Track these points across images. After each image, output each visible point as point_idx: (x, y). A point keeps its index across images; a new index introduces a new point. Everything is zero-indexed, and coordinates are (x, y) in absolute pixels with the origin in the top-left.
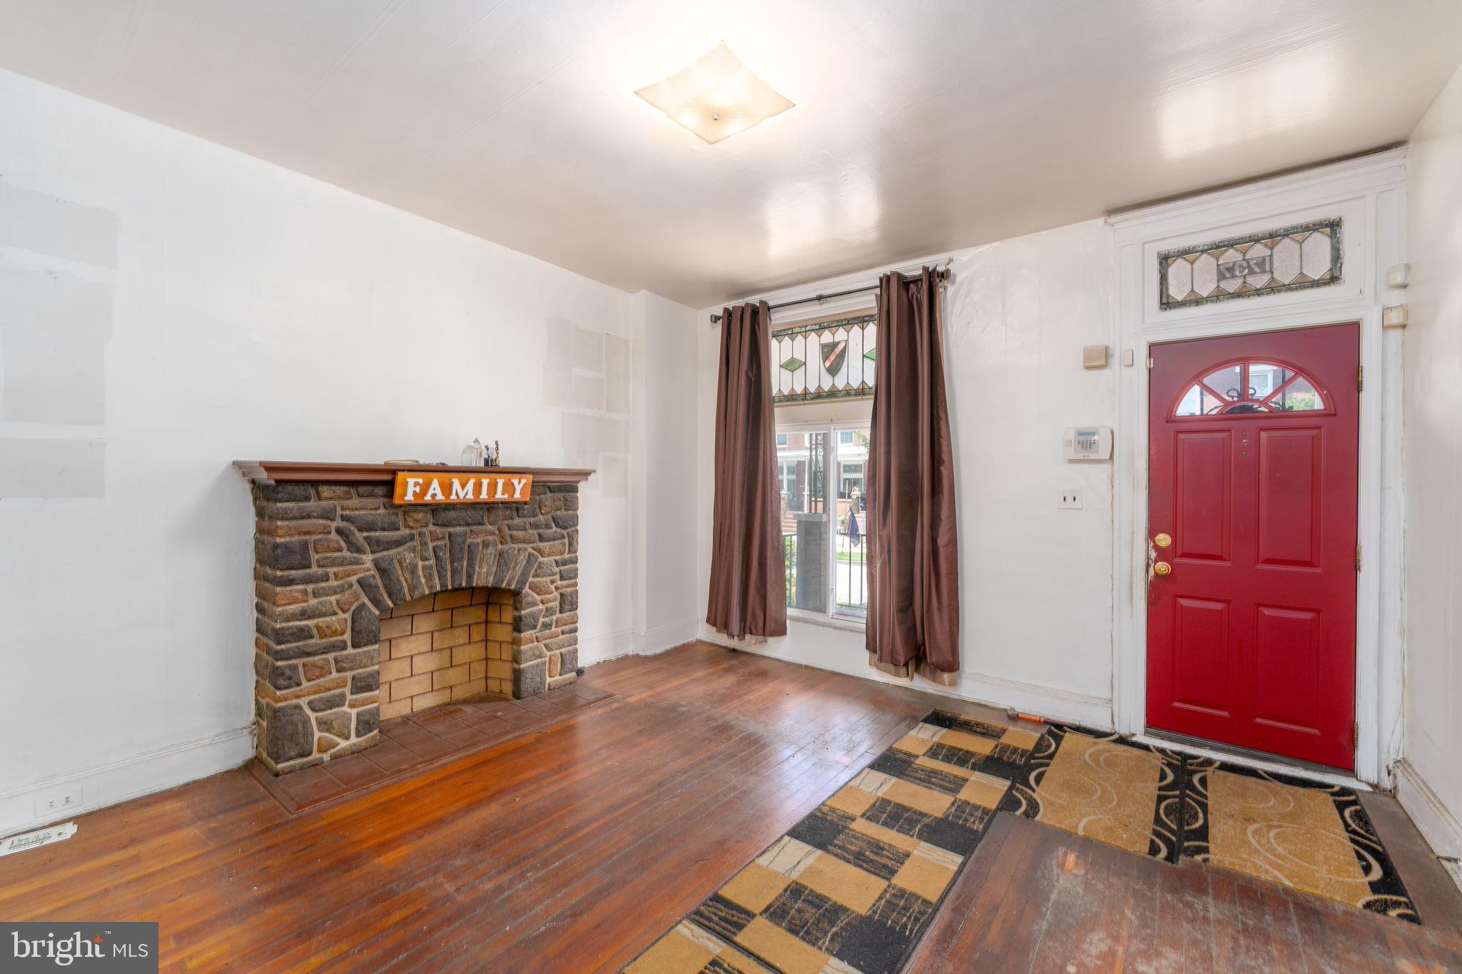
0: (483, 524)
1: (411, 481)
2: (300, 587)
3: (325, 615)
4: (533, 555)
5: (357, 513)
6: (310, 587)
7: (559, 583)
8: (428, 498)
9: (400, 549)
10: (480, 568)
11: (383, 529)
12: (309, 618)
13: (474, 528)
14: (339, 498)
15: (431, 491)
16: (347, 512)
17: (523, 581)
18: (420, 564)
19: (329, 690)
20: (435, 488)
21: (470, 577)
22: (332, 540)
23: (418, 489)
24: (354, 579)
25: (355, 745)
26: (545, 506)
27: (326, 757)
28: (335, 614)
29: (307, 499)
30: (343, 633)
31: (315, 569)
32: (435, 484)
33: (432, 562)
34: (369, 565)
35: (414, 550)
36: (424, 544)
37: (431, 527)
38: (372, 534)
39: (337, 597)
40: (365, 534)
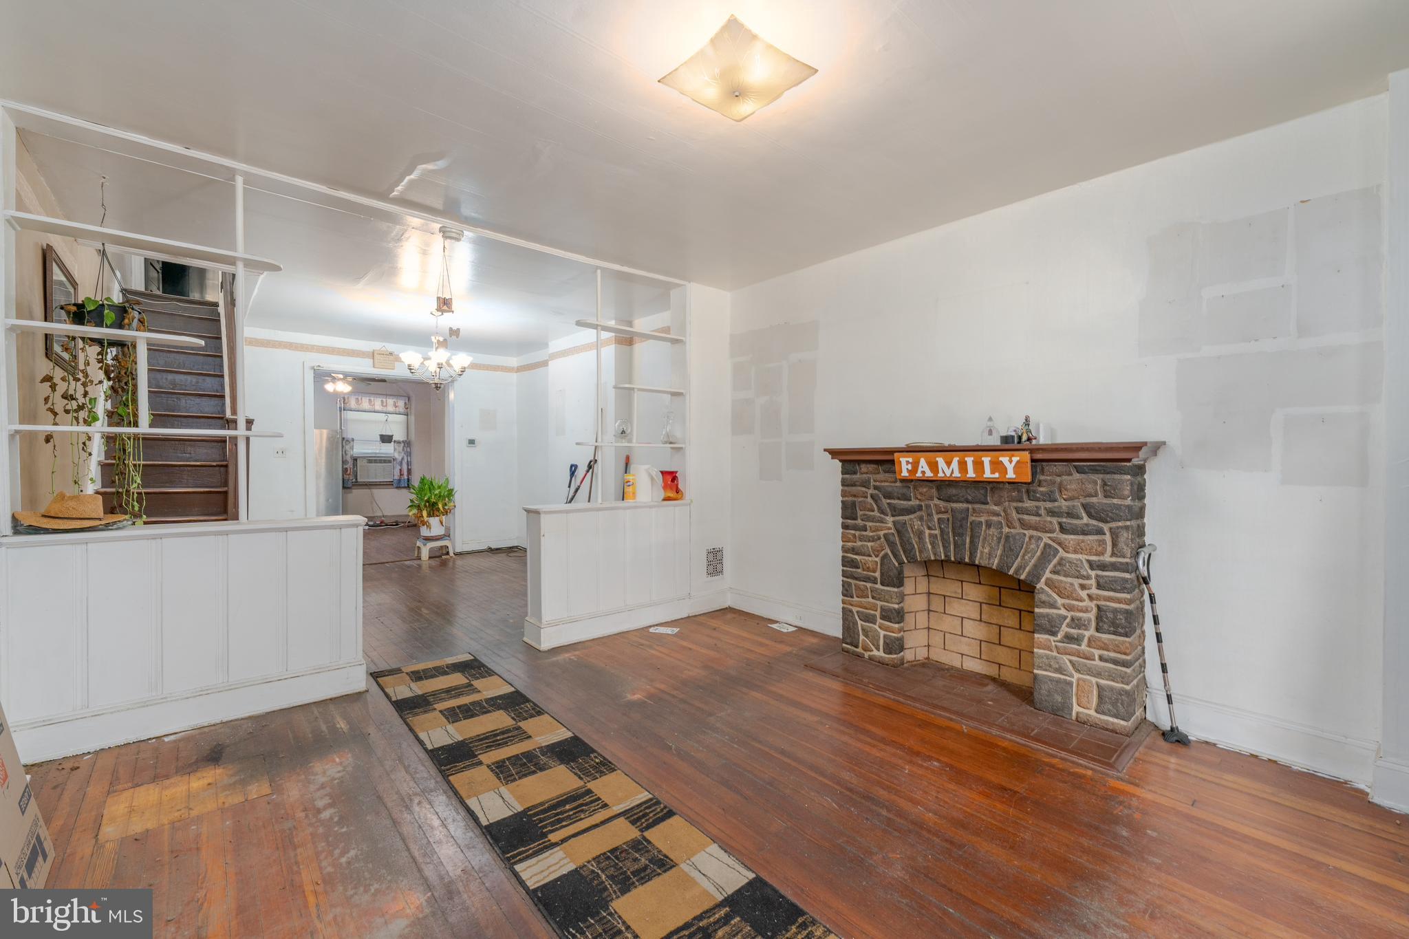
0: (988, 503)
1: (903, 460)
2: (853, 532)
3: (864, 555)
4: (1050, 546)
5: (883, 484)
6: (857, 533)
7: (1094, 591)
8: (919, 474)
9: (912, 516)
10: (983, 547)
11: (899, 499)
12: (857, 554)
13: (977, 506)
14: (871, 473)
15: (920, 470)
16: (878, 484)
17: (1036, 573)
18: (927, 532)
19: (867, 609)
20: (923, 466)
21: (972, 555)
22: (868, 502)
23: (910, 467)
24: (881, 533)
25: (881, 657)
26: (1066, 490)
27: (867, 655)
28: (870, 556)
29: (855, 473)
30: (874, 571)
31: (859, 522)
32: (923, 462)
33: (937, 532)
34: (890, 525)
35: (921, 519)
36: (930, 515)
37: (936, 501)
38: (892, 501)
39: (872, 544)
40: (888, 501)
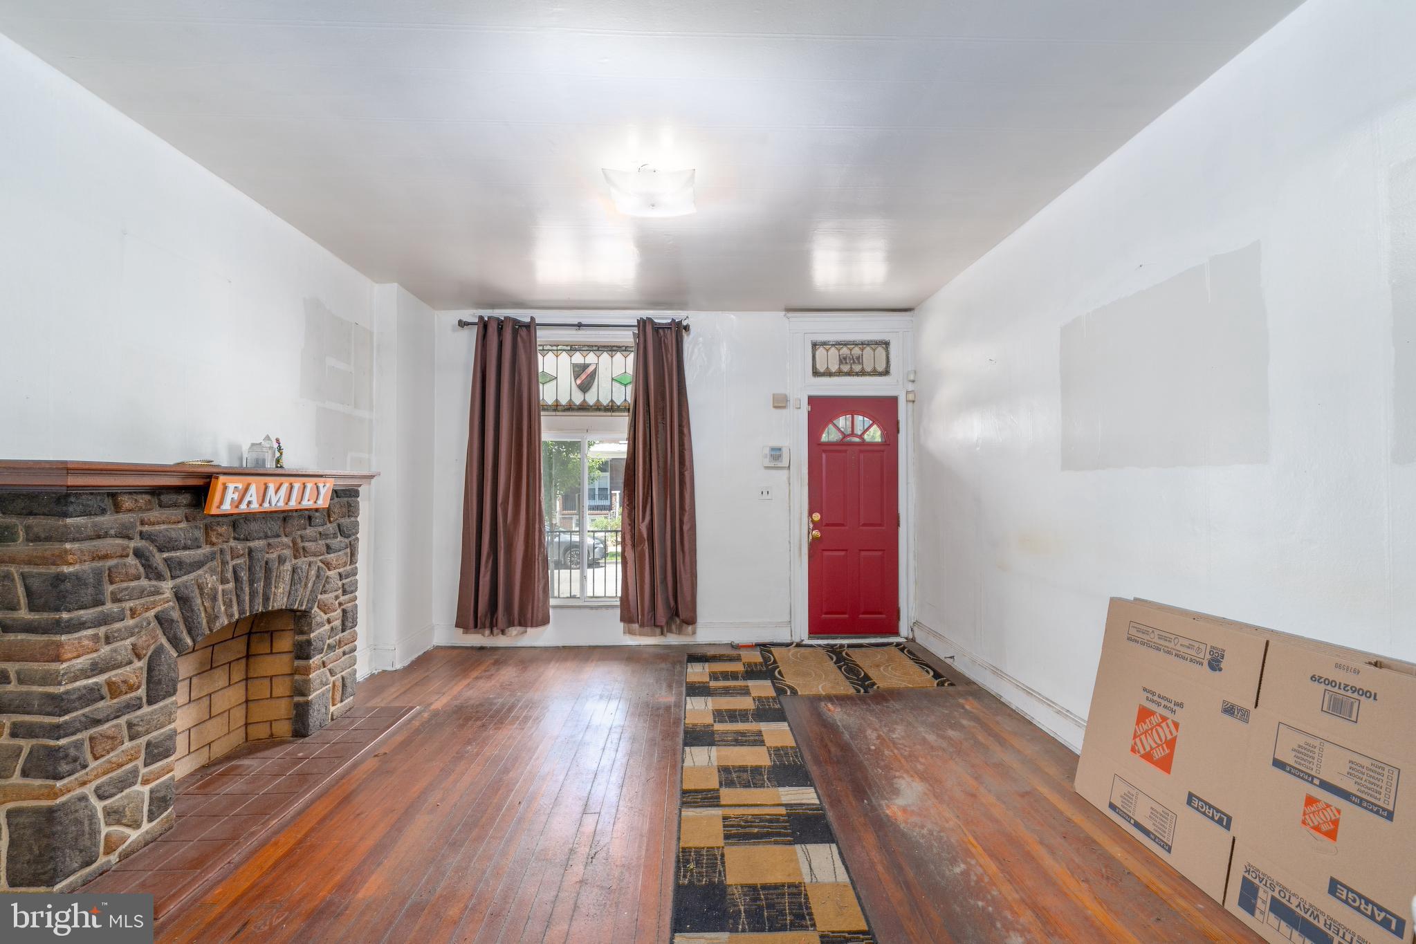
0: (280, 536)
1: (231, 487)
2: (90, 632)
3: (119, 666)
4: (322, 568)
5: (157, 527)
6: (102, 631)
7: (342, 599)
8: (243, 507)
9: (200, 572)
10: (275, 587)
11: (186, 548)
12: (102, 671)
13: (271, 541)
14: (141, 509)
15: (247, 498)
16: (146, 528)
17: (312, 600)
18: (220, 588)
19: (120, 766)
20: (253, 495)
21: (266, 599)
22: (131, 566)
23: (236, 496)
24: (152, 613)
25: (147, 832)
27: (114, 858)
28: (130, 662)
29: (103, 512)
30: (138, 687)
31: (110, 607)
32: (253, 489)
33: (231, 585)
34: (168, 594)
35: (213, 571)
36: (224, 563)
37: (233, 543)
38: (173, 554)
39: (132, 640)
40: (165, 555)
